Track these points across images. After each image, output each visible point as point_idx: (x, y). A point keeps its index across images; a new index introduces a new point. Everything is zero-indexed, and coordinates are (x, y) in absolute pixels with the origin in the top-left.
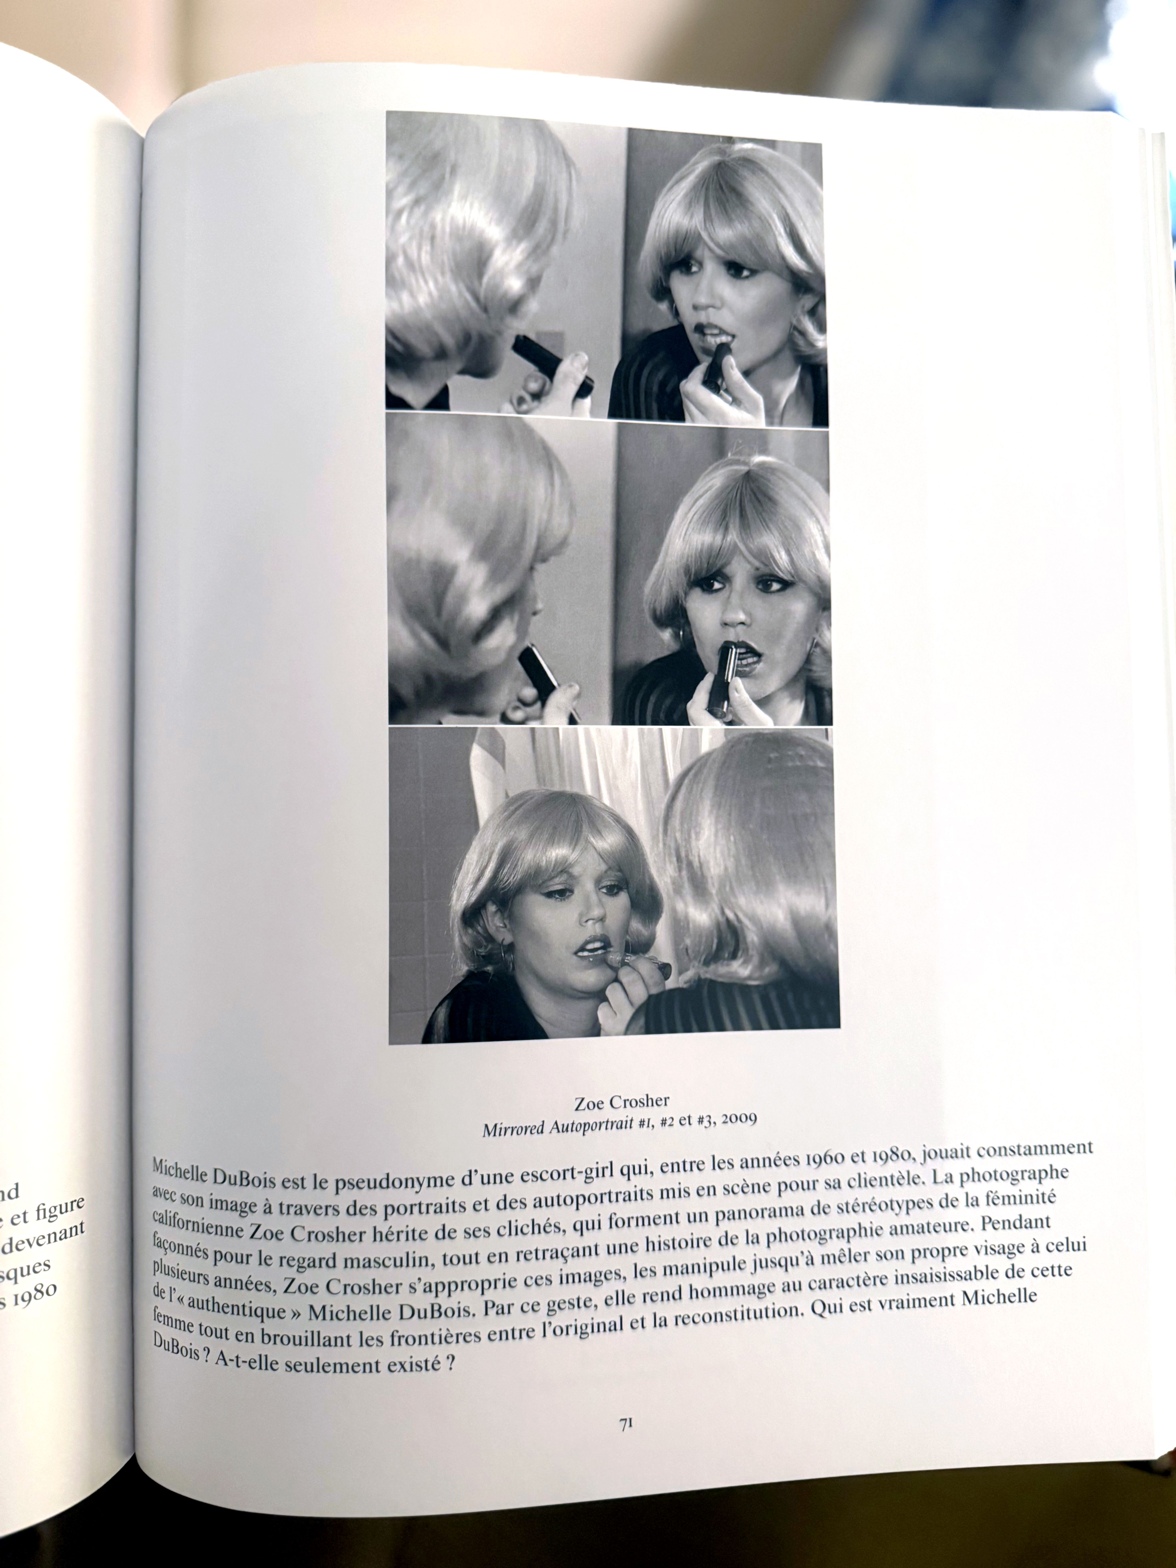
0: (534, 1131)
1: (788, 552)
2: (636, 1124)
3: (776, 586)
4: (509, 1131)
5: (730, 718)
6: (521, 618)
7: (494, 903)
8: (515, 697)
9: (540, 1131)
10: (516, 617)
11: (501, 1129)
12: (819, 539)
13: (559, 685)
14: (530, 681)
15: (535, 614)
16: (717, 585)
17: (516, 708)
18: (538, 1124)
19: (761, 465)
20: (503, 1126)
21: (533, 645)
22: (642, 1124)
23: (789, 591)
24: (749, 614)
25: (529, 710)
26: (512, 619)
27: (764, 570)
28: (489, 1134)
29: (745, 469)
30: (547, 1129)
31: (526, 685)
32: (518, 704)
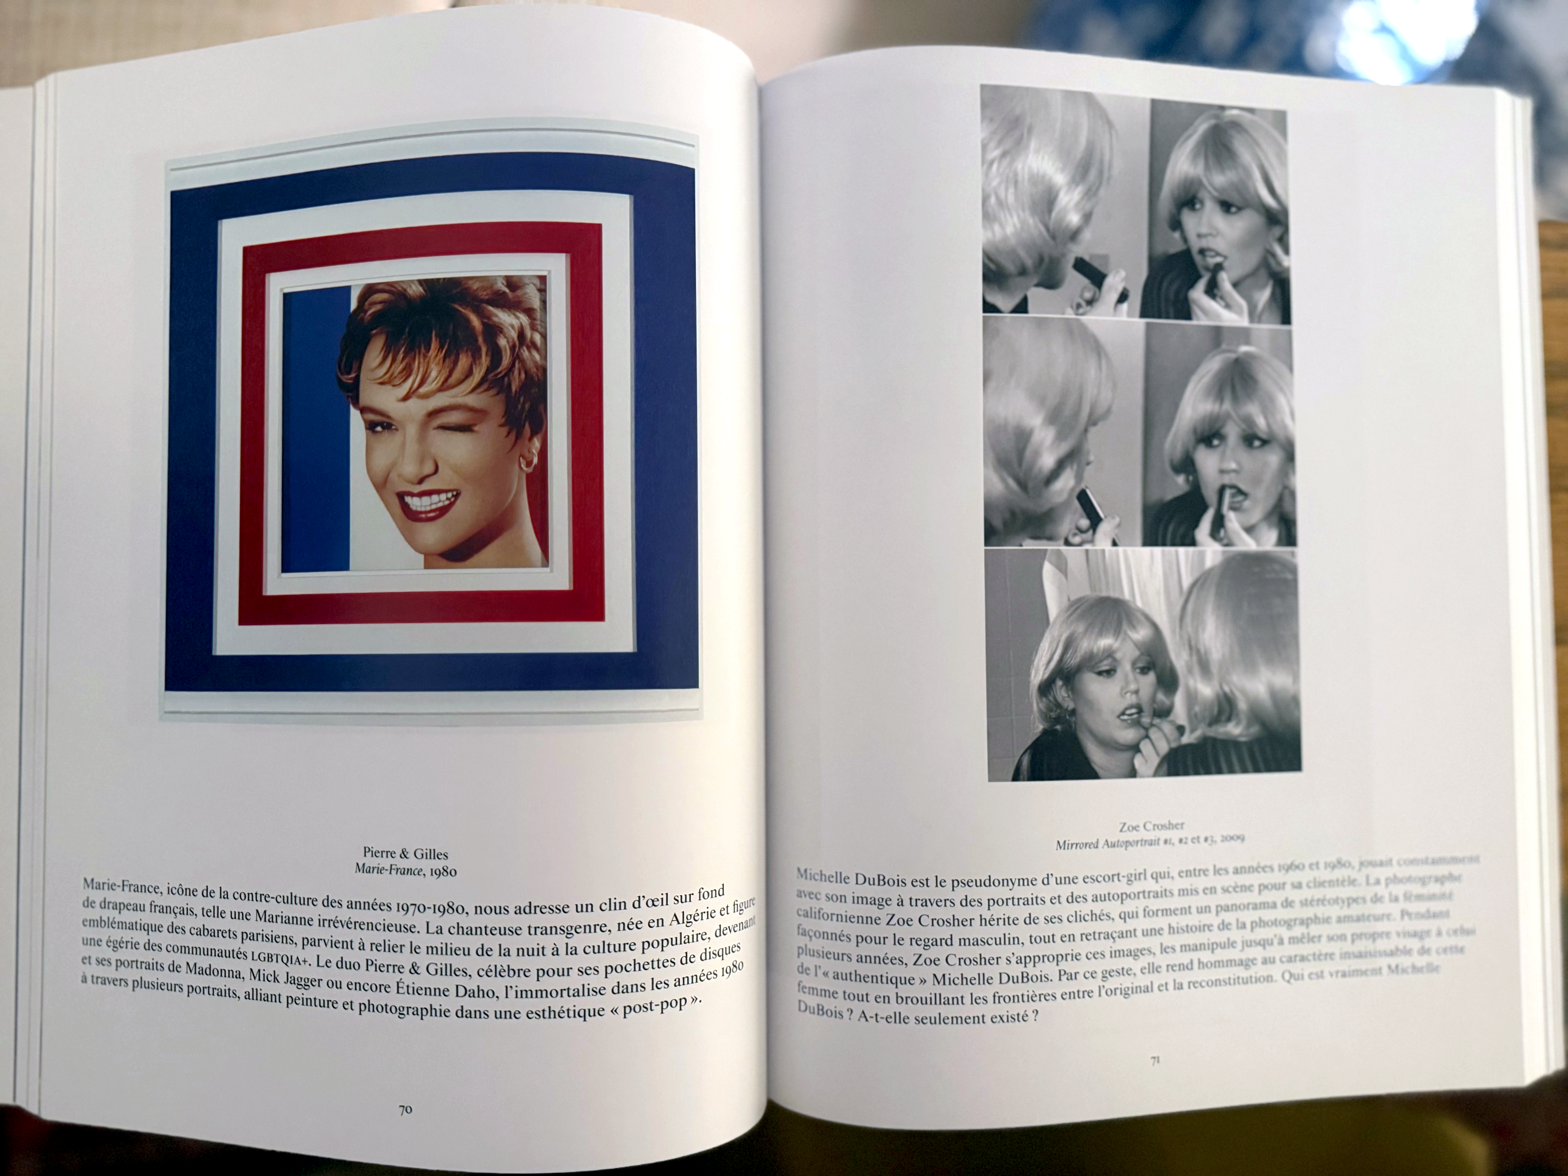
0: (1092, 846)
1: (1266, 418)
2: (1162, 842)
3: (1257, 443)
4: (1074, 846)
5: (1225, 541)
6: (1079, 466)
7: (1061, 679)
8: (1073, 526)
9: (1095, 846)
10: (1075, 467)
11: (1068, 844)
12: (1287, 410)
13: (1105, 517)
14: (1084, 515)
15: (1088, 464)
16: (1216, 442)
17: (1075, 535)
18: (1094, 841)
19: (1248, 355)
20: (1070, 842)
21: (1087, 487)
22: (1166, 842)
23: (1267, 448)
24: (1239, 463)
25: (1084, 536)
26: (1072, 468)
27: (1249, 431)
28: (1060, 848)
29: (1233, 356)
30: (1100, 845)
31: (1082, 517)
32: (1077, 531)
